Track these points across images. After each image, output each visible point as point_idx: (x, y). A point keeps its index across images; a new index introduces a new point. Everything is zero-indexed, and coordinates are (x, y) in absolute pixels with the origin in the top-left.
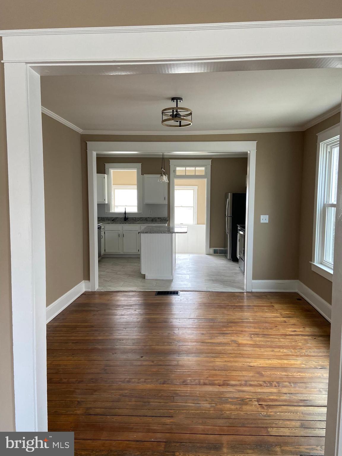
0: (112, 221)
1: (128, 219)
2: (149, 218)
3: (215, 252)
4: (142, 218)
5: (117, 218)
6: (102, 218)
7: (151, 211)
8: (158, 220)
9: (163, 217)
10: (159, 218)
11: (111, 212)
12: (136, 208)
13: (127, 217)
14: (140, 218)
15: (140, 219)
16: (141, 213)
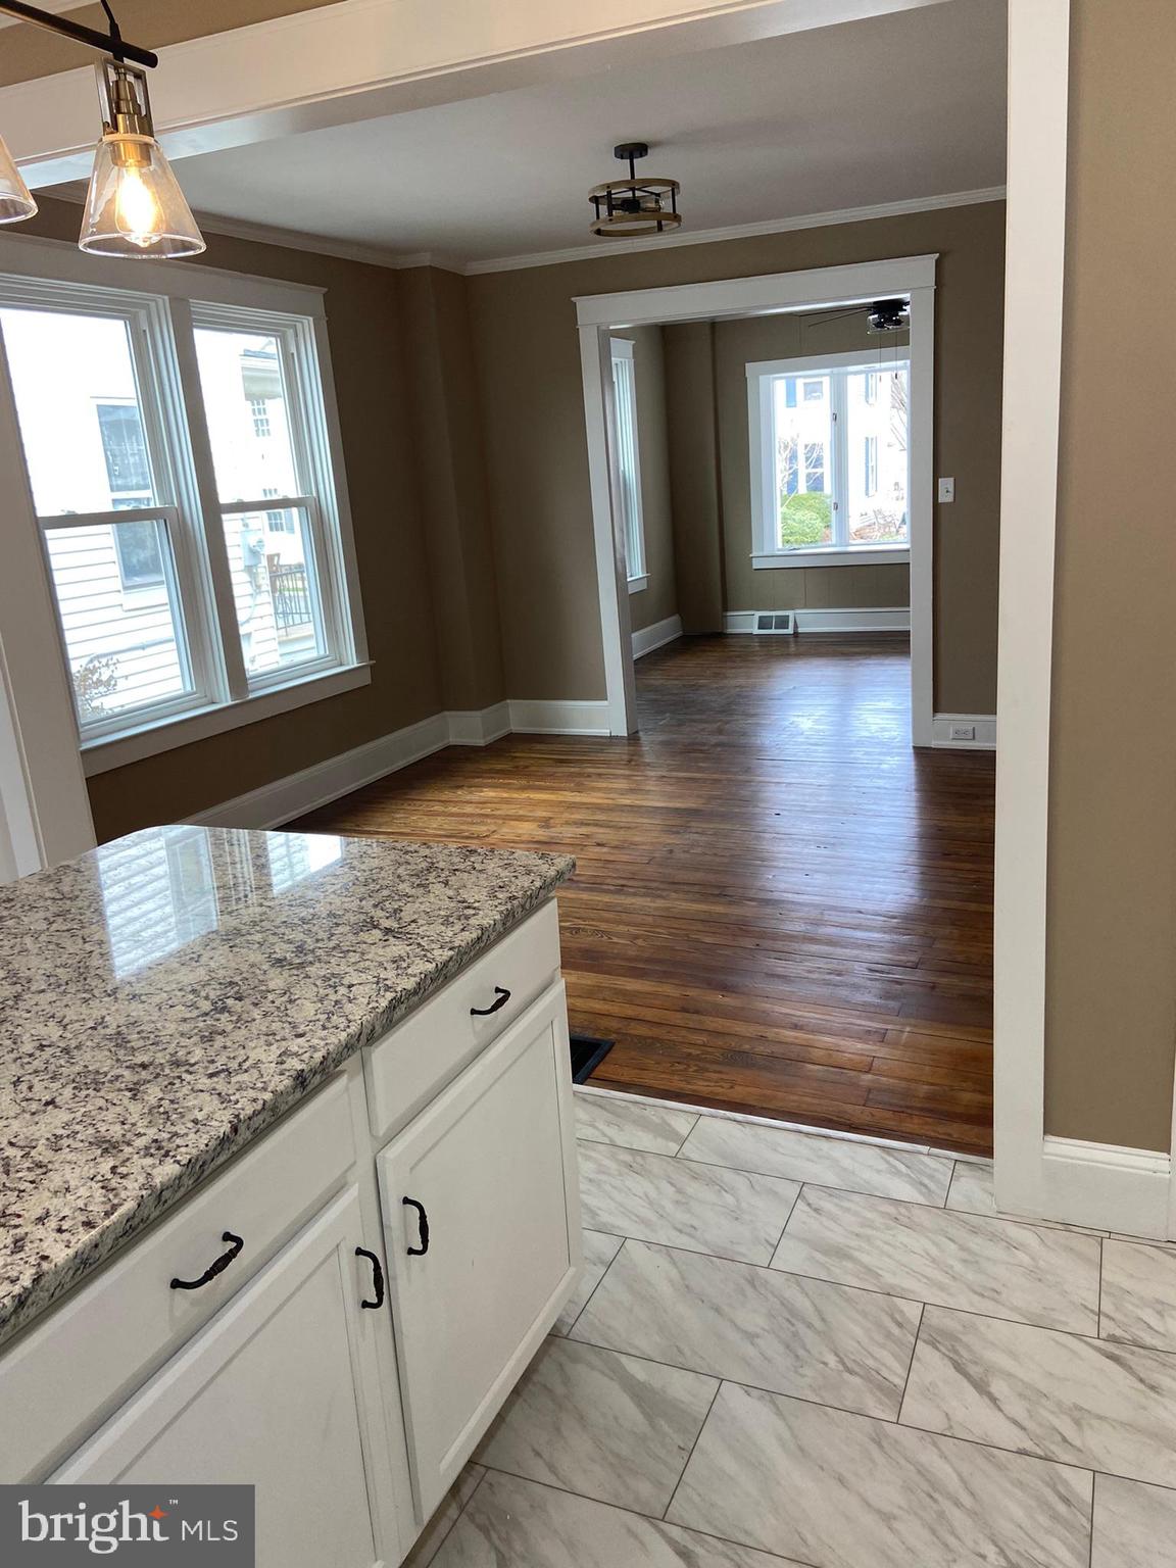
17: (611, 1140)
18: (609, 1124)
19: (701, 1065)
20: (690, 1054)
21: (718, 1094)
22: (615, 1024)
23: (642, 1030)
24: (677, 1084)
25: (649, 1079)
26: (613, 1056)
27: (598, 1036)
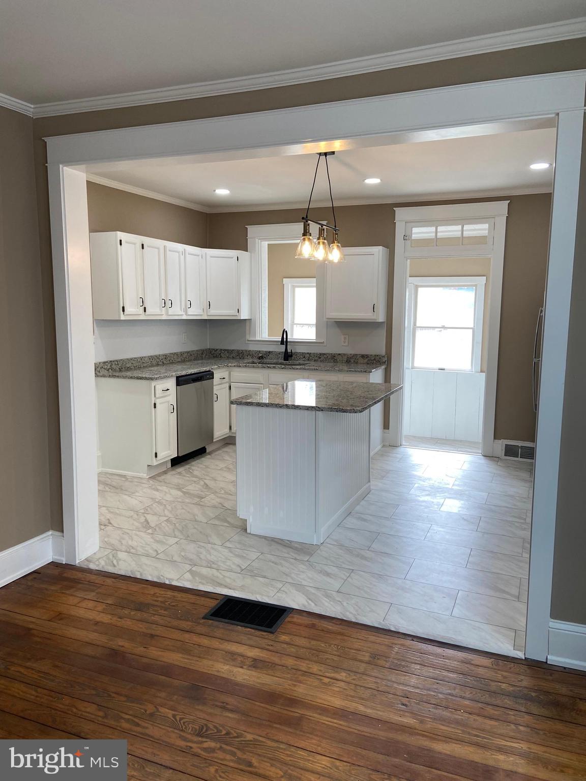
0: (256, 361)
1: (291, 356)
2: (340, 354)
3: (510, 451)
4: (324, 354)
5: (269, 352)
6: (238, 351)
7: (345, 338)
8: (361, 360)
9: (373, 353)
10: (363, 356)
11: (258, 338)
12: (314, 329)
13: (289, 351)
14: (320, 354)
15: (320, 358)
16: (323, 343)
17: (218, 572)
18: (217, 577)
19: (163, 605)
20: (165, 610)
21: (163, 591)
22: (199, 629)
23: (185, 625)
24: (179, 595)
25: (192, 598)
26: (205, 611)
27: (211, 622)
